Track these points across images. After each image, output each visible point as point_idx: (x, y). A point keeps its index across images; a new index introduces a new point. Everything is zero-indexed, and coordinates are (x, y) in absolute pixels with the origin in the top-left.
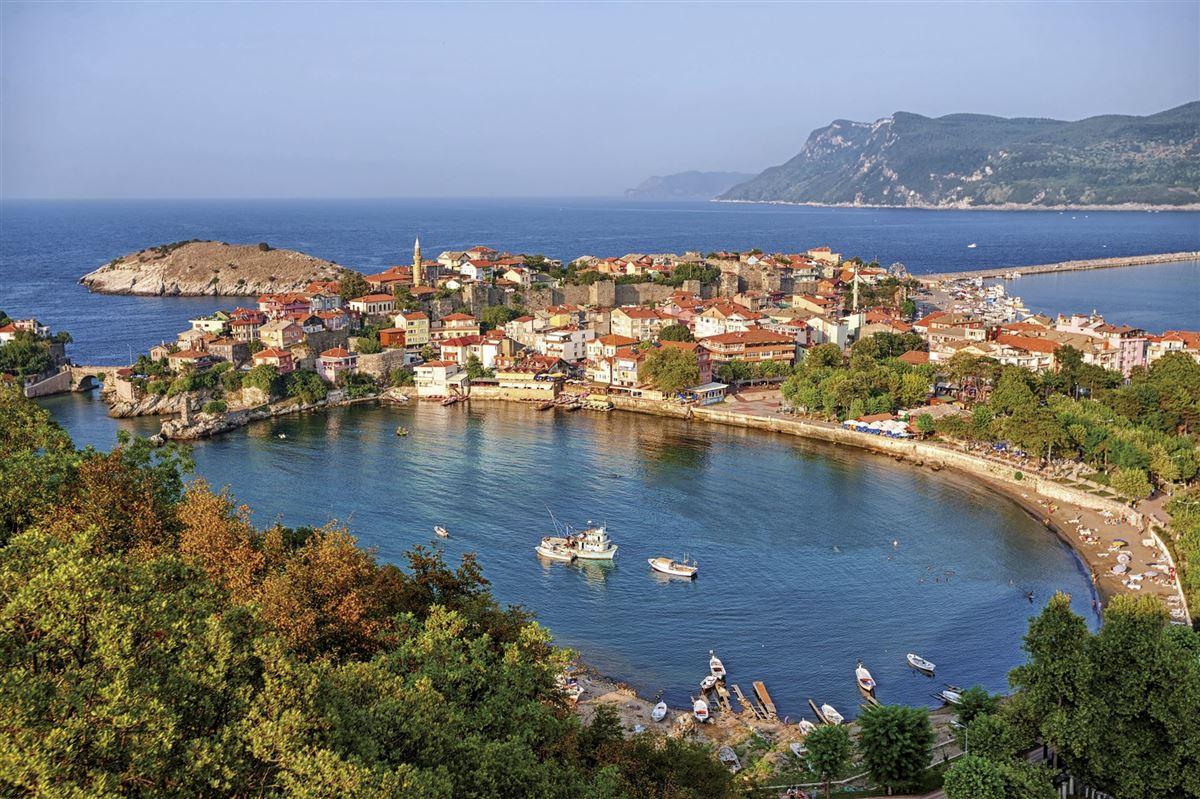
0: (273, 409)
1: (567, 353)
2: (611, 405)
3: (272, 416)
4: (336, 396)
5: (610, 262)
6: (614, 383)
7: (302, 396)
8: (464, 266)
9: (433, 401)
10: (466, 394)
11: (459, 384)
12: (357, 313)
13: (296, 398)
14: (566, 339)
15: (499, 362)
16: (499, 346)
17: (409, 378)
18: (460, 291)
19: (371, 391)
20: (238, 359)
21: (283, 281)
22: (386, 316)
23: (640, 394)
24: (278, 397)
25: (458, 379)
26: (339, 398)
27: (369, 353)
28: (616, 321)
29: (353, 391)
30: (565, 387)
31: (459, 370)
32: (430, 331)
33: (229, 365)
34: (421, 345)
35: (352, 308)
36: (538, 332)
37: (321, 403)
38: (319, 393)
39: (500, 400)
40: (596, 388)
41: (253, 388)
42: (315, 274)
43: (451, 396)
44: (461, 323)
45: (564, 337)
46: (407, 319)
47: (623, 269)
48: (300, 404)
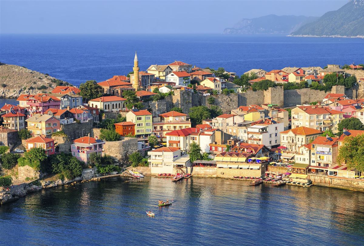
0: (43, 183)
1: (264, 140)
2: (310, 182)
3: (43, 188)
4: (89, 174)
5: (275, 73)
6: (312, 164)
7: (64, 173)
8: (169, 76)
9: (164, 178)
10: (189, 172)
11: (184, 165)
12: (96, 109)
13: (59, 175)
14: (264, 131)
15: (214, 148)
16: (213, 136)
17: (144, 160)
18: (171, 94)
19: (115, 169)
20: (11, 144)
21: (12, 87)
22: (118, 112)
23: (335, 173)
24: (45, 174)
25: (183, 160)
26: (90, 176)
27: (111, 140)
28: (296, 116)
29: (102, 170)
30: (269, 168)
31: (182, 155)
32: (153, 125)
33: (5, 149)
34: (146, 135)
35: (91, 106)
36: (240, 125)
37: (78, 179)
38: (76, 171)
39: (217, 178)
40: (298, 169)
41: (27, 167)
42: (35, 83)
43: (178, 174)
44: (177, 119)
45: (263, 129)
46: (136, 115)
47: (285, 78)
48: (63, 179)
